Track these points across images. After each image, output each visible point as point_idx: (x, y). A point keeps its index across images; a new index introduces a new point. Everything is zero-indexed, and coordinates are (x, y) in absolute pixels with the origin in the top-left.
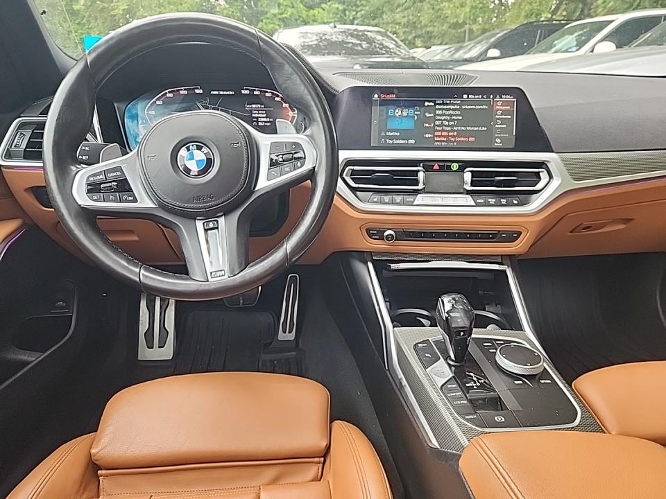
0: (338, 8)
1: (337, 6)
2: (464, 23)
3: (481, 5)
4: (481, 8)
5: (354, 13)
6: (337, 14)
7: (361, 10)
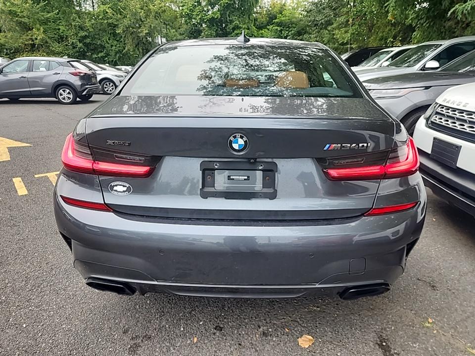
0: (277, 29)
1: (276, 28)
2: (347, 43)
3: (357, 32)
4: (357, 34)
5: (287, 32)
6: (276, 33)
7: (292, 31)
